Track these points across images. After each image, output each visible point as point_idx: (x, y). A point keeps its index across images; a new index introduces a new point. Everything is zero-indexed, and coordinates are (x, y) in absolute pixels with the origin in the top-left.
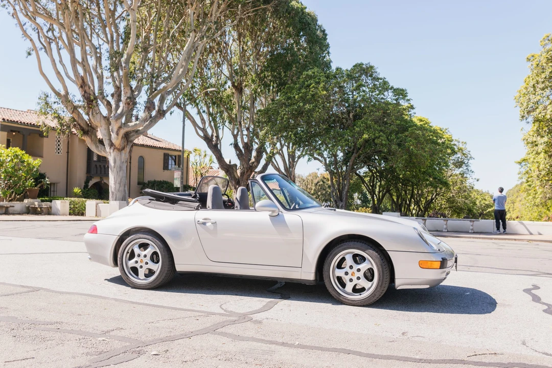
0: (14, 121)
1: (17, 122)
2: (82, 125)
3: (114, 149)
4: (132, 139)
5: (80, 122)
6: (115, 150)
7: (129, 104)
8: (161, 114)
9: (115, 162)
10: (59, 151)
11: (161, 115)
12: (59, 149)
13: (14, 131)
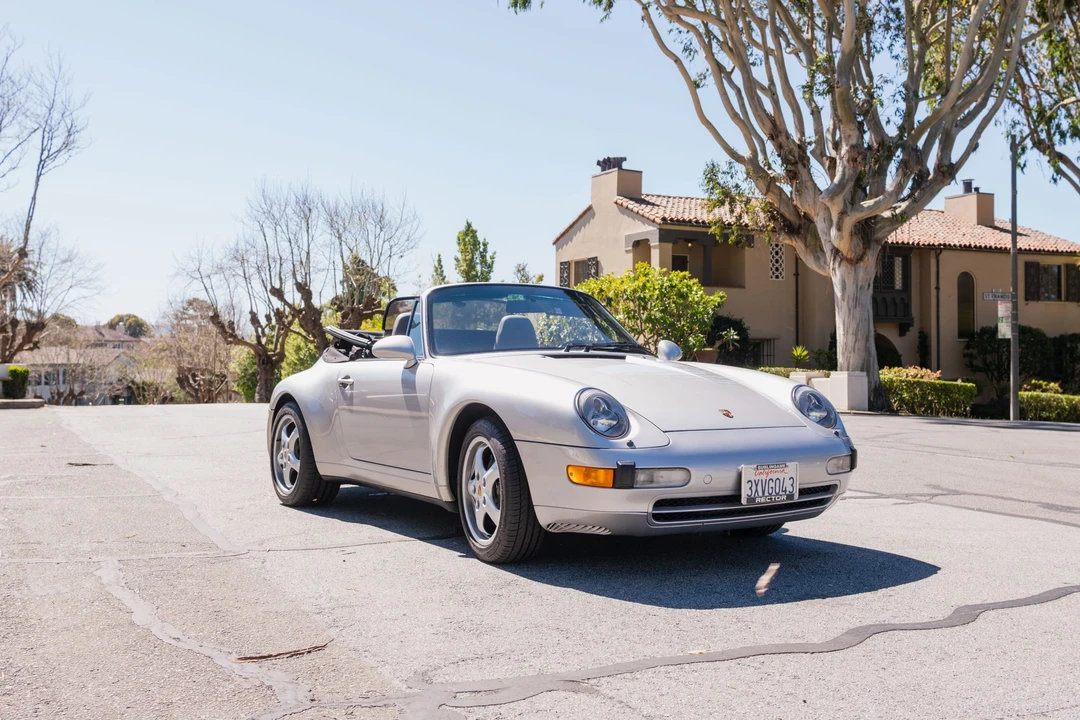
0: (684, 221)
1: (690, 221)
2: (787, 215)
3: (841, 260)
4: (879, 235)
5: (782, 210)
6: (844, 263)
7: (855, 160)
8: (943, 173)
9: (844, 288)
10: (777, 273)
11: (944, 176)
12: (777, 269)
13: (688, 241)
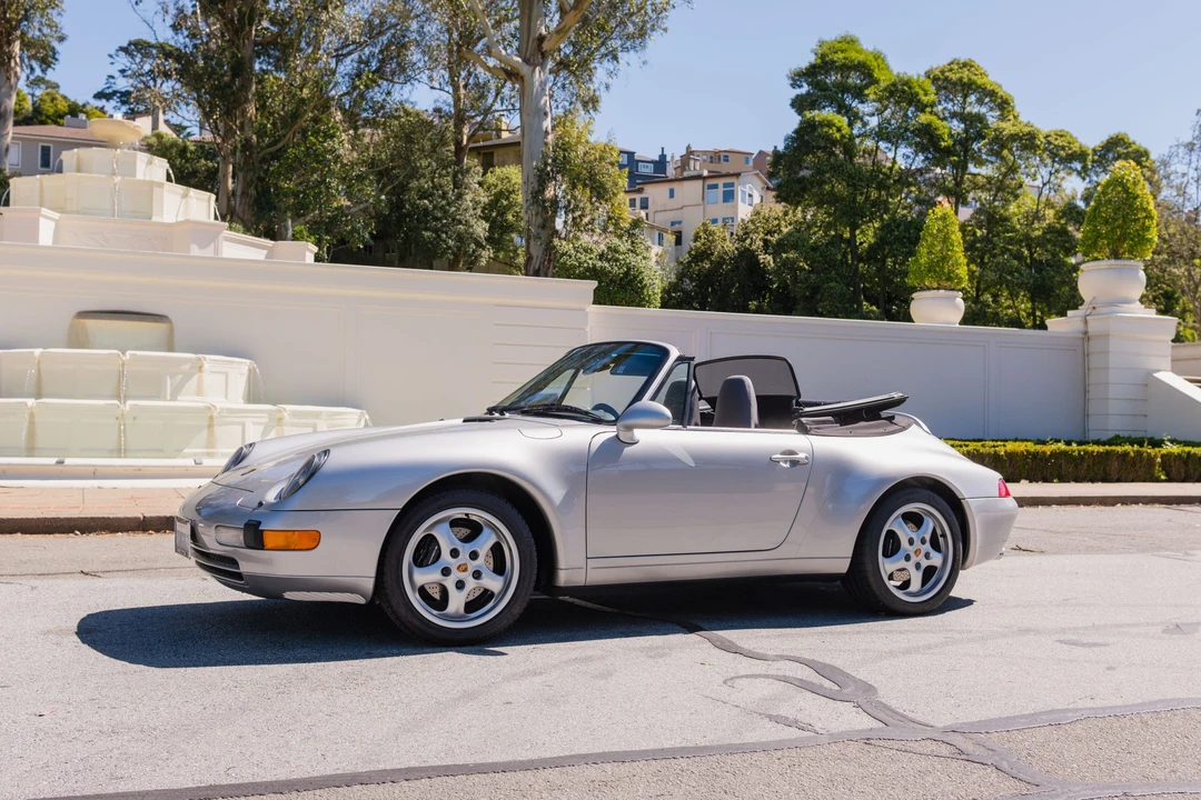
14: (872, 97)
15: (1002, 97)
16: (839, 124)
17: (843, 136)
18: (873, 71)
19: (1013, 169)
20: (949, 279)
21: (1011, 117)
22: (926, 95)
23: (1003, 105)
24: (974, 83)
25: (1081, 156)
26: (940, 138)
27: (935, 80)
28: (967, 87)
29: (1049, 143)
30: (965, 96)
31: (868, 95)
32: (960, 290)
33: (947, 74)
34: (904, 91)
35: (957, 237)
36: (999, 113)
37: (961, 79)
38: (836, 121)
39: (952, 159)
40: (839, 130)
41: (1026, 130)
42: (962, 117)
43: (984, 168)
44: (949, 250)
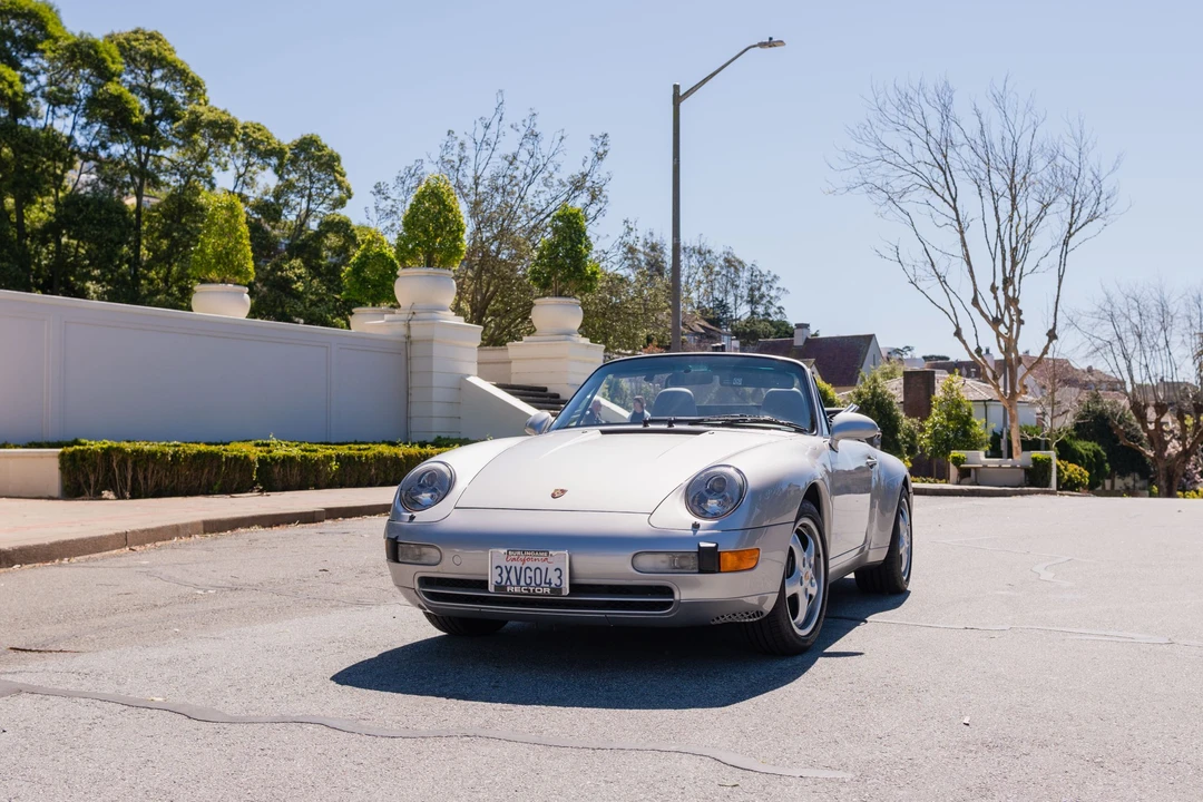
14: (49, 54)
15: (193, 78)
16: (10, 79)
17: (16, 94)
18: (47, 23)
19: (203, 157)
20: (238, 273)
21: (202, 101)
22: (113, 63)
23: (194, 87)
24: (164, 58)
25: (280, 153)
26: (130, 112)
27: (120, 45)
28: (155, 61)
29: (245, 134)
30: (151, 71)
31: (43, 51)
32: (245, 286)
33: (134, 43)
34: (89, 55)
35: (244, 229)
36: (185, 94)
37: (151, 51)
38: (6, 75)
39: (143, 137)
40: (11, 85)
41: (225, 118)
42: (151, 95)
43: (169, 150)
44: (238, 243)
